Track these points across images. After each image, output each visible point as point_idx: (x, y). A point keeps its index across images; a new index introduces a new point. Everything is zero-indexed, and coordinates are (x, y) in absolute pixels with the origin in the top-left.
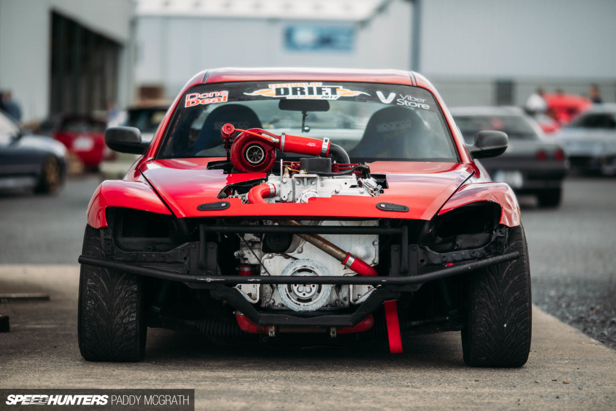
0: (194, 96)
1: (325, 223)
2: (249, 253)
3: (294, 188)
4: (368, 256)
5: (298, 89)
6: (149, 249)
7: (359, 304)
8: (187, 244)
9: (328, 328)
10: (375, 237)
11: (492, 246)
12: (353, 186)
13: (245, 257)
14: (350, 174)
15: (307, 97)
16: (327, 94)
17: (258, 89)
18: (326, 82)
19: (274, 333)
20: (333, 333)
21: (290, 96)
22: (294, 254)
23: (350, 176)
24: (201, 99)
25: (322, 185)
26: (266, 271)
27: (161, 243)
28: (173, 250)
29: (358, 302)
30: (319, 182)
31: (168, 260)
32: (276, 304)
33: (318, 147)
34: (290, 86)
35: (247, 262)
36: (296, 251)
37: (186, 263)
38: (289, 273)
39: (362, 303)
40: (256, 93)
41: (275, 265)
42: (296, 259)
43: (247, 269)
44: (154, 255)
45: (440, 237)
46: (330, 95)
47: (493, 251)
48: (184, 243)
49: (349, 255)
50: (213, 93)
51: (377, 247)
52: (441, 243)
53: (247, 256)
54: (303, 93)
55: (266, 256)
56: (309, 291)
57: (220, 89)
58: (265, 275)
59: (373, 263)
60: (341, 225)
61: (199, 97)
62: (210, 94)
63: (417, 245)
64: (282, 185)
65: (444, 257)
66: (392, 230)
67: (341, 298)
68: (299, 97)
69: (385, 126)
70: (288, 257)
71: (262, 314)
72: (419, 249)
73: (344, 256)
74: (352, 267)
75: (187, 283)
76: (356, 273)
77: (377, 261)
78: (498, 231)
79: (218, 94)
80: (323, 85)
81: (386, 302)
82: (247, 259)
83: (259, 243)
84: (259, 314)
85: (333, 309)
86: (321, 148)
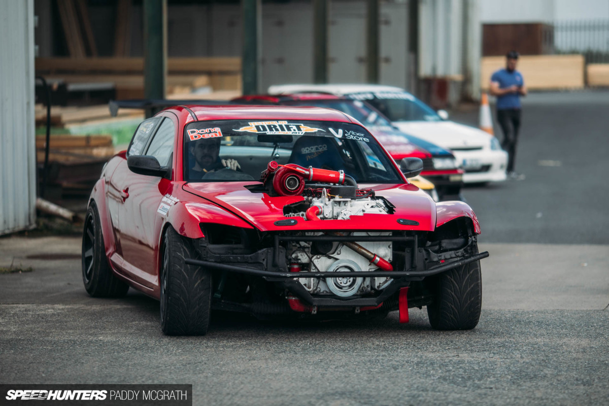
0: (194, 132)
1: (356, 234)
2: (301, 255)
3: (333, 209)
4: (386, 256)
5: (272, 126)
6: (229, 253)
7: (382, 290)
8: (265, 249)
9: (354, 307)
10: (390, 243)
11: (469, 248)
12: (372, 207)
13: (299, 258)
14: (367, 197)
15: (280, 133)
16: (294, 130)
17: (243, 126)
18: (290, 121)
19: (316, 311)
20: (357, 311)
21: (268, 132)
22: (335, 255)
23: (367, 199)
24: (201, 134)
25: (351, 206)
26: (316, 267)
27: (237, 249)
28: (254, 254)
29: (381, 288)
30: (349, 204)
31: (250, 261)
32: (322, 291)
33: (337, 177)
34: (265, 124)
35: (299, 261)
36: (336, 253)
37: (264, 263)
38: (331, 270)
39: (383, 289)
40: (242, 130)
41: (322, 263)
42: (337, 259)
43: (296, 267)
44: (239, 258)
45: (430, 241)
46: (297, 131)
47: (469, 251)
48: (262, 248)
49: (375, 255)
50: (209, 129)
51: (392, 249)
52: (430, 246)
53: (300, 257)
54: (277, 130)
55: (315, 257)
56: (345, 282)
57: (213, 126)
58: (314, 271)
59: (389, 260)
60: (367, 235)
61: (198, 132)
62: (207, 130)
63: (423, 248)
64: (325, 206)
65: (440, 256)
66: (408, 238)
67: (365, 286)
68: (274, 133)
69: (307, 149)
70: (330, 257)
71: (315, 299)
72: (424, 251)
73: (373, 256)
74: (377, 265)
75: (264, 277)
76: (378, 268)
77: (391, 259)
78: (473, 237)
79: (213, 130)
80: (288, 123)
81: (402, 288)
82: (300, 259)
83: (309, 248)
84: (313, 298)
85: (363, 294)
86: (339, 178)
